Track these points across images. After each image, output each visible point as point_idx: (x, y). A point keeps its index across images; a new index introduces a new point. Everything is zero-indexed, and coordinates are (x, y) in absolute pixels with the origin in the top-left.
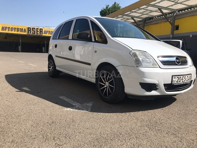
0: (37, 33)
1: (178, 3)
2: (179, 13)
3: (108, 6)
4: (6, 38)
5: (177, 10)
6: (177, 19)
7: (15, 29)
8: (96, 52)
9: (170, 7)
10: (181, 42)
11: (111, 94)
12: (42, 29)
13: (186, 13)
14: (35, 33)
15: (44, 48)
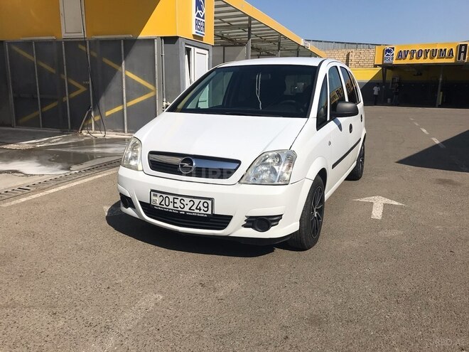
7: (427, 52)
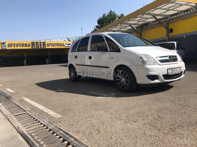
0: (41, 47)
1: (170, 10)
2: (172, 18)
3: (105, 15)
4: (11, 54)
5: (169, 15)
6: (170, 23)
7: (20, 44)
8: (112, 58)
9: (164, 14)
10: (175, 43)
11: (127, 86)
12: (45, 42)
13: (178, 18)
14: (38, 47)
15: (47, 60)
